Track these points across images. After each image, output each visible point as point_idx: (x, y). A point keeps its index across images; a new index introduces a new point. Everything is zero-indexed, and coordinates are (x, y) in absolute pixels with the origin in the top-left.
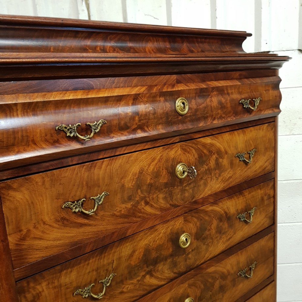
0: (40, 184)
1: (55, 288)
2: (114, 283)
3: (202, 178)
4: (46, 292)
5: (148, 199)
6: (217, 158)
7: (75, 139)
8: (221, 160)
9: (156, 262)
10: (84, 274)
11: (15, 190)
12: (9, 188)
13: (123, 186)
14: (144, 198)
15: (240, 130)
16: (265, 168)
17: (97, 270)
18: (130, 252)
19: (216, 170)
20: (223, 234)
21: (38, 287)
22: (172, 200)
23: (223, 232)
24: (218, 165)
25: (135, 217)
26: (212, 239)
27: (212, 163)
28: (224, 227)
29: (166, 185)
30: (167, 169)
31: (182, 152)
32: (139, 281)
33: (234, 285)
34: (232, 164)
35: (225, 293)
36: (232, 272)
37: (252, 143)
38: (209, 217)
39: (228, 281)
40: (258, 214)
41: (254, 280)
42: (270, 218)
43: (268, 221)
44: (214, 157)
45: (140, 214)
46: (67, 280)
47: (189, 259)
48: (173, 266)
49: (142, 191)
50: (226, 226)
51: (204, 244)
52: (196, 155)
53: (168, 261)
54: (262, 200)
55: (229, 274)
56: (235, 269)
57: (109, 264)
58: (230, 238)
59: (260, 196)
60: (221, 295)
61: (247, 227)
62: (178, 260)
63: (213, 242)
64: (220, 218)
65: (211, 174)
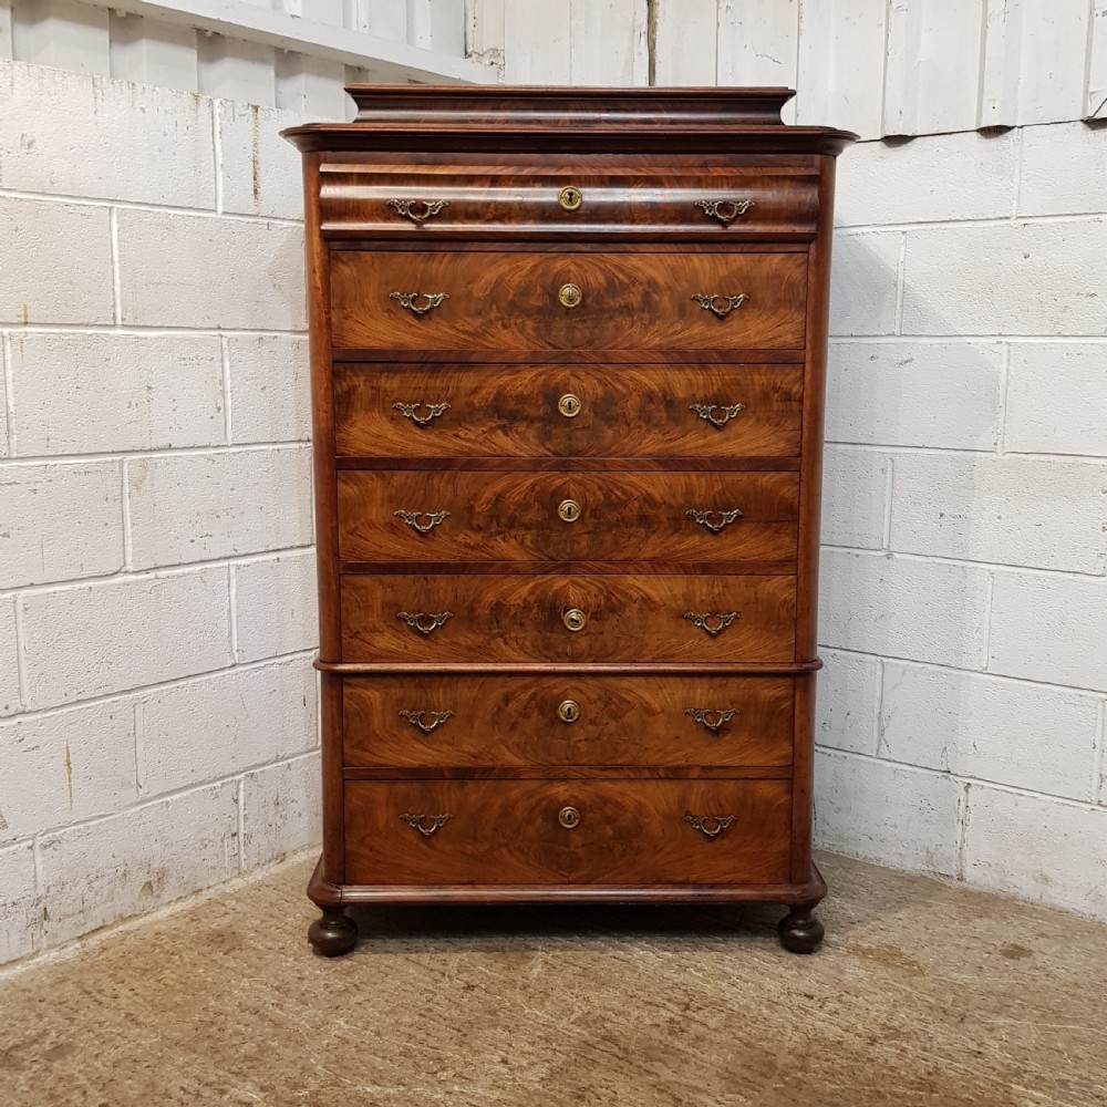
0: (369, 263)
1: (372, 388)
2: (446, 418)
3: (611, 318)
4: (362, 389)
5: (507, 323)
6: (647, 293)
7: (406, 218)
8: (656, 297)
9: (514, 417)
10: (409, 388)
11: (344, 263)
12: (338, 259)
13: (470, 293)
14: (502, 319)
15: (707, 255)
16: (775, 338)
17: (426, 389)
18: (477, 384)
19: (643, 311)
20: (656, 426)
21: (355, 379)
22: (549, 335)
23: (654, 422)
24: (648, 303)
25: (485, 340)
26: (628, 424)
27: (635, 299)
28: (657, 415)
29: (540, 310)
30: (542, 287)
31: (573, 268)
32: (485, 432)
33: (676, 531)
34: (682, 311)
35: (654, 532)
36: (674, 503)
37: (736, 281)
38: (625, 385)
39: (662, 514)
40: (752, 421)
41: (733, 545)
42: (788, 440)
43: (782, 444)
44: (641, 289)
45: (493, 340)
46: (388, 386)
47: (577, 439)
48: (545, 437)
49: (498, 308)
50: (664, 415)
51: (610, 427)
52: (602, 279)
53: (537, 425)
54: (765, 397)
55: (665, 503)
56: (680, 500)
57: (442, 389)
58: (671, 440)
59: (757, 388)
60: (642, 531)
61: (717, 436)
62: (554, 432)
63: (630, 432)
64: (650, 397)
65: (632, 316)
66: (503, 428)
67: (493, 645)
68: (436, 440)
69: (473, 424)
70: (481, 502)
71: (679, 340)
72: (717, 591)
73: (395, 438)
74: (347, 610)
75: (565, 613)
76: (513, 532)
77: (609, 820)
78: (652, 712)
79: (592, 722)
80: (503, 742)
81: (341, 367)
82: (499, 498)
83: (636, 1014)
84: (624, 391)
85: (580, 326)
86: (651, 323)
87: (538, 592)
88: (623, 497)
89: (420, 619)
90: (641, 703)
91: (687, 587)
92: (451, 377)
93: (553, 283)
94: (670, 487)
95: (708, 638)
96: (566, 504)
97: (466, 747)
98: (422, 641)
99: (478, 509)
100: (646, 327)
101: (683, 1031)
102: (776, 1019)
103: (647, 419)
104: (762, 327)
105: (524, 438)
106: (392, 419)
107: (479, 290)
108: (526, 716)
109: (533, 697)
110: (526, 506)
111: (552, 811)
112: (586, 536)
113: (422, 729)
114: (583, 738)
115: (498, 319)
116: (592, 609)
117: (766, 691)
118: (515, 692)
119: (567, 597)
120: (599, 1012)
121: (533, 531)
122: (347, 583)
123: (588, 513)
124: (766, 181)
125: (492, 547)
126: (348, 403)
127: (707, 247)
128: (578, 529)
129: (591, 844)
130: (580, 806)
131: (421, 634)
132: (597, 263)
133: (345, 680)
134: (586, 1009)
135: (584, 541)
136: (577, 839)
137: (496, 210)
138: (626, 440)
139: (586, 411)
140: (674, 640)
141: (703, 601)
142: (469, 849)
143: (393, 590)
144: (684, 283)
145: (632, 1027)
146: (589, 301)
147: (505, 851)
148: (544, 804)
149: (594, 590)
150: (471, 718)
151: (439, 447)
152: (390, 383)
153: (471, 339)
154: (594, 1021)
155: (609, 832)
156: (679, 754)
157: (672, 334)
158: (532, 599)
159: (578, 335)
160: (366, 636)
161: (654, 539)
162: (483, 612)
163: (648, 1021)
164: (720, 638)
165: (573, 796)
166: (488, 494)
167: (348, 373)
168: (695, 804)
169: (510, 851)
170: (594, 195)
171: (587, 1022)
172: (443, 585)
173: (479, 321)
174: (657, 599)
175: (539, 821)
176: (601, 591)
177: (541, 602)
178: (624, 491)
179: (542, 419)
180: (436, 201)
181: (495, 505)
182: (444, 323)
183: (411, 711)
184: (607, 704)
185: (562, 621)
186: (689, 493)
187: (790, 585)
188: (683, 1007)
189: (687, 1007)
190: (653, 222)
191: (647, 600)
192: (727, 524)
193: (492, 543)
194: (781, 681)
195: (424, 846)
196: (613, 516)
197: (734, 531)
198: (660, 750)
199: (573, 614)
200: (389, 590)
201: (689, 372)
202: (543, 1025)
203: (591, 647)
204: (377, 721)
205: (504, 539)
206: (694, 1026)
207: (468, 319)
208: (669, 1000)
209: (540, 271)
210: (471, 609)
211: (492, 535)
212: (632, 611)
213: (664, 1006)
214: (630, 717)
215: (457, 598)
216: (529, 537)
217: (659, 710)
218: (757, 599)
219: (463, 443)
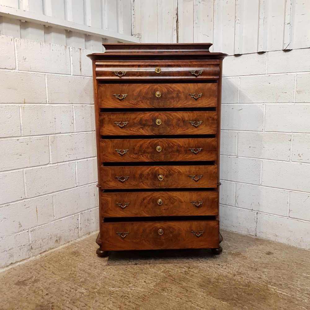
0: (108, 87)
1: (109, 118)
2: (128, 125)
3: (168, 100)
4: (106, 119)
6: (177, 93)
7: (117, 76)
8: (180, 95)
9: (145, 125)
10: (118, 118)
12: (100, 86)
13: (133, 94)
15: (192, 84)
16: (210, 104)
17: (122, 118)
18: (135, 117)
19: (177, 98)
20: (180, 127)
21: (104, 116)
22: (153, 104)
23: (180, 126)
24: (178, 96)
26: (173, 127)
27: (175, 95)
28: (181, 124)
29: (151, 98)
30: (151, 92)
31: (159, 87)
32: (137, 129)
33: (186, 153)
34: (186, 98)
35: (180, 154)
36: (185, 146)
37: (200, 90)
38: (173, 117)
39: (182, 149)
40: (205, 125)
41: (200, 157)
42: (214, 130)
43: (212, 131)
44: (176, 92)
45: (139, 106)
46: (113, 118)
47: (161, 130)
48: (153, 130)
49: (140, 98)
50: (183, 124)
51: (169, 127)
52: (166, 90)
53: (150, 127)
54: (208, 119)
55: (183, 147)
56: (187, 146)
57: (127, 118)
58: (184, 130)
59: (206, 117)
60: (177, 154)
61: (196, 129)
62: (155, 129)
63: (174, 128)
64: (179, 120)
65: (174, 99)
66: (142, 128)
67: (140, 184)
68: (125, 131)
69: (134, 127)
70: (137, 146)
71: (186, 105)
72: (197, 170)
73: (115, 131)
74: (102, 176)
75: (158, 176)
76: (145, 154)
77: (171, 233)
78: (182, 202)
79: (166, 205)
80: (143, 210)
81: (101, 113)
82: (141, 146)
83: (177, 270)
84: (172, 118)
85: (161, 102)
86: (179, 101)
87: (151, 171)
88: (173, 145)
89: (121, 178)
90: (179, 200)
91: (190, 169)
92: (129, 115)
93: (154, 91)
94: (184, 142)
95: (195, 182)
96: (158, 147)
97: (133, 212)
98: (121, 183)
99: (136, 149)
100: (177, 102)
101: (188, 274)
102: (211, 270)
103: (178, 125)
104: (206, 102)
105: (147, 130)
106: (114, 126)
107: (135, 93)
108: (149, 204)
109: (151, 199)
110: (148, 148)
111: (156, 231)
112: (163, 155)
113: (122, 208)
114: (164, 209)
115: (141, 100)
116: (165, 175)
117: (211, 196)
118: (146, 197)
119: (159, 172)
120: (168, 270)
121: (150, 154)
122: (102, 169)
123: (163, 150)
124: (207, 65)
125: (140, 158)
126: (103, 122)
128: (161, 154)
129: (167, 239)
130: (163, 229)
131: (121, 182)
132: (165, 86)
134: (164, 269)
135: (163, 156)
136: (163, 238)
137: (139, 73)
138: (173, 131)
139: (163, 123)
140: (186, 183)
141: (193, 172)
142: (134, 241)
143: (114, 171)
144: (186, 91)
145: (176, 273)
146: (163, 96)
147: (144, 241)
148: (154, 229)
149: (166, 170)
150: (135, 204)
151: (126, 133)
152: (114, 117)
153: (133, 106)
154: (166, 272)
155: (171, 235)
156: (189, 213)
157: (184, 104)
158: (150, 172)
159: (160, 104)
160: (107, 182)
161: (181, 156)
162: (137, 176)
163: (180, 272)
164: (198, 182)
165: (162, 227)
166: (138, 145)
167: (103, 114)
168: (194, 228)
169: (145, 241)
170: (164, 69)
171: (165, 272)
172: (127, 169)
173: (136, 101)
174: (182, 172)
175: (153, 233)
176: (167, 170)
177: (152, 173)
178: (173, 144)
179: (152, 125)
180: (125, 71)
181: (140, 147)
182: (127, 102)
183: (119, 203)
184: (170, 200)
185: (158, 178)
186: (189, 144)
187: (216, 168)
188: (188, 268)
189: (189, 268)
190: (179, 76)
191: (179, 172)
192: (199, 152)
193: (140, 157)
195: (122, 240)
196: (170, 150)
197: (201, 153)
198: (184, 212)
199: (160, 176)
201: (189, 113)
202: (154, 273)
203: (165, 184)
204: (110, 206)
205: (142, 156)
206: (191, 272)
207: (133, 101)
208: (185, 266)
209: (150, 88)
210: (134, 175)
211: (139, 155)
212: (176, 175)
213: (183, 268)
214: (176, 204)
215: (130, 172)
216: (149, 156)
217: (183, 201)
218: (207, 172)
219: (132, 132)
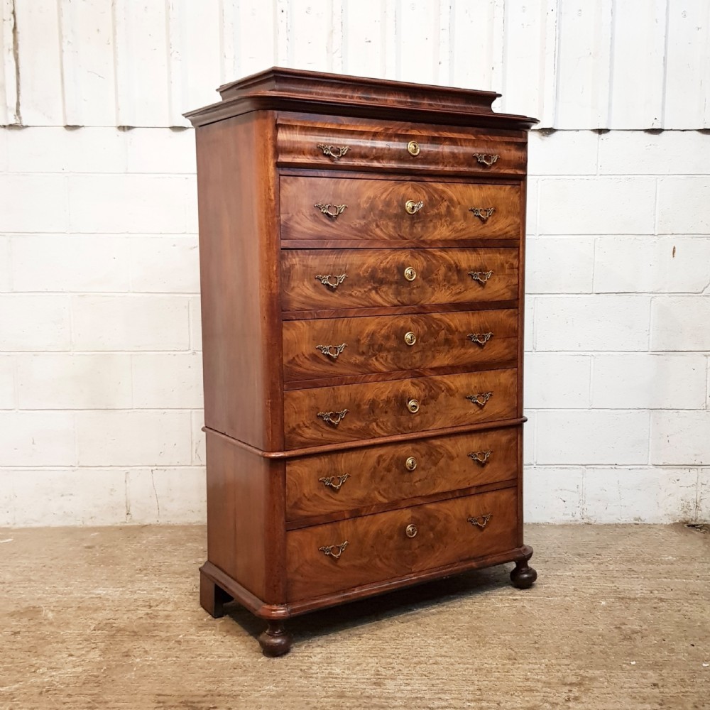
0: (303, 184)
1: (304, 265)
2: (345, 284)
3: (431, 221)
4: (297, 267)
5: (379, 224)
6: (448, 207)
8: (453, 209)
9: (382, 282)
10: (324, 265)
11: (288, 184)
12: (285, 181)
13: (359, 205)
14: (375, 221)
15: (477, 185)
16: (507, 233)
17: (334, 266)
18: (360, 262)
19: (447, 217)
20: (453, 285)
21: (293, 259)
22: (400, 230)
23: (452, 282)
24: (449, 213)
25: (367, 234)
26: (439, 285)
27: (443, 210)
28: (453, 278)
29: (396, 216)
30: (397, 201)
31: (413, 190)
32: (365, 292)
33: (463, 346)
34: (465, 217)
35: (452, 348)
36: (461, 330)
37: (490, 201)
38: (437, 261)
39: (456, 338)
40: (497, 280)
41: (489, 353)
42: (513, 291)
43: (510, 293)
44: (446, 203)
45: (371, 234)
46: (313, 263)
47: (414, 294)
48: (398, 293)
49: (374, 215)
50: (456, 278)
51: (430, 286)
52: (427, 198)
53: (394, 286)
54: (502, 266)
55: (457, 330)
56: (465, 328)
57: (343, 265)
58: (459, 292)
59: (499, 261)
60: (447, 347)
61: (482, 289)
62: (402, 290)
63: (440, 289)
64: (449, 268)
65: (441, 219)
66: (375, 289)
67: (371, 427)
68: (340, 298)
69: (359, 286)
70: (364, 335)
71: (465, 235)
72: (482, 381)
73: (316, 297)
74: (288, 414)
75: (408, 402)
76: (381, 354)
77: (432, 529)
78: (452, 458)
79: (423, 469)
80: (376, 489)
81: (285, 252)
82: (373, 334)
84: (437, 264)
85: (416, 225)
86: (451, 223)
87: (394, 391)
88: (437, 328)
89: (331, 415)
90: (447, 453)
91: (468, 379)
92: (348, 257)
93: (401, 200)
94: (460, 322)
96: (409, 335)
97: (356, 496)
98: (333, 430)
99: (362, 342)
100: (448, 226)
103: (448, 281)
104: (501, 226)
105: (386, 294)
106: (315, 286)
107: (364, 202)
108: (389, 471)
109: (392, 458)
110: (387, 338)
111: (402, 530)
112: (419, 354)
113: (333, 488)
114: (418, 479)
116: (422, 398)
117: (505, 437)
118: (383, 456)
119: (409, 393)
121: (392, 353)
122: (288, 396)
123: (420, 340)
124: (504, 144)
125: (370, 365)
126: (289, 276)
127: (476, 181)
128: (415, 350)
129: (423, 545)
130: (417, 522)
131: (331, 425)
133: (287, 462)
135: (418, 356)
136: (415, 544)
137: (376, 153)
138: (438, 294)
139: (418, 277)
140: (462, 413)
141: (475, 387)
142: (358, 562)
143: (315, 398)
144: (466, 201)
147: (377, 560)
148: (398, 525)
149: (423, 387)
150: (359, 476)
153: (359, 234)
155: (432, 536)
156: (466, 481)
157: (460, 231)
158: (391, 396)
159: (415, 231)
160: (299, 431)
162: (365, 407)
164: (484, 408)
165: (413, 517)
166: (368, 332)
167: (290, 256)
168: (473, 512)
169: (380, 559)
172: (343, 392)
173: (364, 222)
174: (453, 387)
175: (396, 537)
176: (426, 386)
177: (396, 396)
178: (437, 325)
179: (396, 283)
180: (345, 146)
181: (372, 338)
182: (344, 223)
183: (326, 477)
184: (430, 456)
185: (407, 408)
186: (468, 324)
187: (514, 374)
190: (453, 165)
191: (449, 389)
192: (487, 341)
193: (371, 362)
194: (511, 430)
196: (432, 341)
197: (491, 344)
198: (456, 480)
199: (412, 403)
200: (313, 398)
201: (468, 253)
203: (421, 422)
204: (306, 487)
205: (376, 359)
207: (357, 222)
210: (359, 406)
211: (370, 357)
212: (442, 397)
214: (442, 463)
215: (351, 400)
216: (389, 357)
217: (455, 455)
218: (500, 383)
219: (354, 299)
